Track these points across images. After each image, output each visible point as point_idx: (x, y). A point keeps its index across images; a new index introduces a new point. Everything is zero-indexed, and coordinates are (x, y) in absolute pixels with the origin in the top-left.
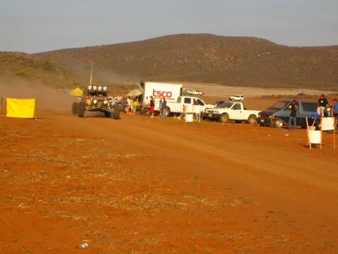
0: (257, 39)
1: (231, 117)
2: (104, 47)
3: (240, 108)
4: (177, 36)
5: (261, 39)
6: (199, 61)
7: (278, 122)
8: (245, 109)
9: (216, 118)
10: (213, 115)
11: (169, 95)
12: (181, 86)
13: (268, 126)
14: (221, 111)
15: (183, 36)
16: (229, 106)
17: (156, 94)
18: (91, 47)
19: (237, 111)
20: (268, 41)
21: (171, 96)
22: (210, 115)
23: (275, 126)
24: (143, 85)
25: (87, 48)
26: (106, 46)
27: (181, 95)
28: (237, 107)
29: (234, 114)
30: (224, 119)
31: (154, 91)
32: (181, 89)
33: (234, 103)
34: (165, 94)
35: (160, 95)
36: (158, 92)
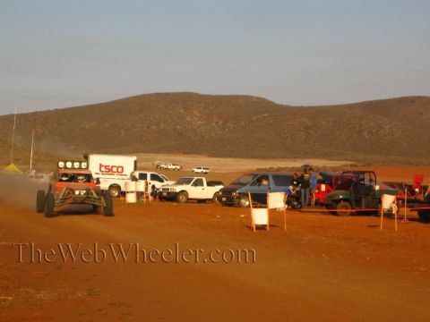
0: (252, 97)
1: (191, 196)
2: (57, 112)
3: (202, 185)
4: (150, 95)
5: (257, 98)
6: (179, 127)
7: (243, 201)
8: (208, 185)
9: (172, 197)
10: (169, 193)
11: (120, 170)
12: (135, 158)
13: (230, 205)
14: (178, 189)
15: (158, 95)
16: (188, 182)
17: (103, 169)
18: (41, 112)
19: (199, 188)
20: (265, 100)
21: (123, 171)
22: (165, 194)
23: (240, 205)
24: (86, 158)
25: (36, 113)
26: (60, 110)
27: (135, 169)
28: (198, 183)
29: (195, 192)
30: (182, 198)
31: (101, 166)
32: (136, 162)
33: (195, 178)
34: (115, 169)
35: (109, 170)
36: (106, 167)
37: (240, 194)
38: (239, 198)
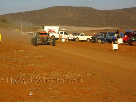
8: (85, 36)
11: (54, 31)
13: (95, 42)
14: (76, 37)
16: (79, 35)
23: (98, 42)
24: (43, 27)
27: (59, 31)
28: (82, 35)
29: (81, 38)
30: (77, 40)
31: (48, 30)
32: (59, 28)
33: (81, 34)
34: (52, 31)
35: (51, 31)
36: (50, 30)
37: (98, 39)
38: (98, 40)
